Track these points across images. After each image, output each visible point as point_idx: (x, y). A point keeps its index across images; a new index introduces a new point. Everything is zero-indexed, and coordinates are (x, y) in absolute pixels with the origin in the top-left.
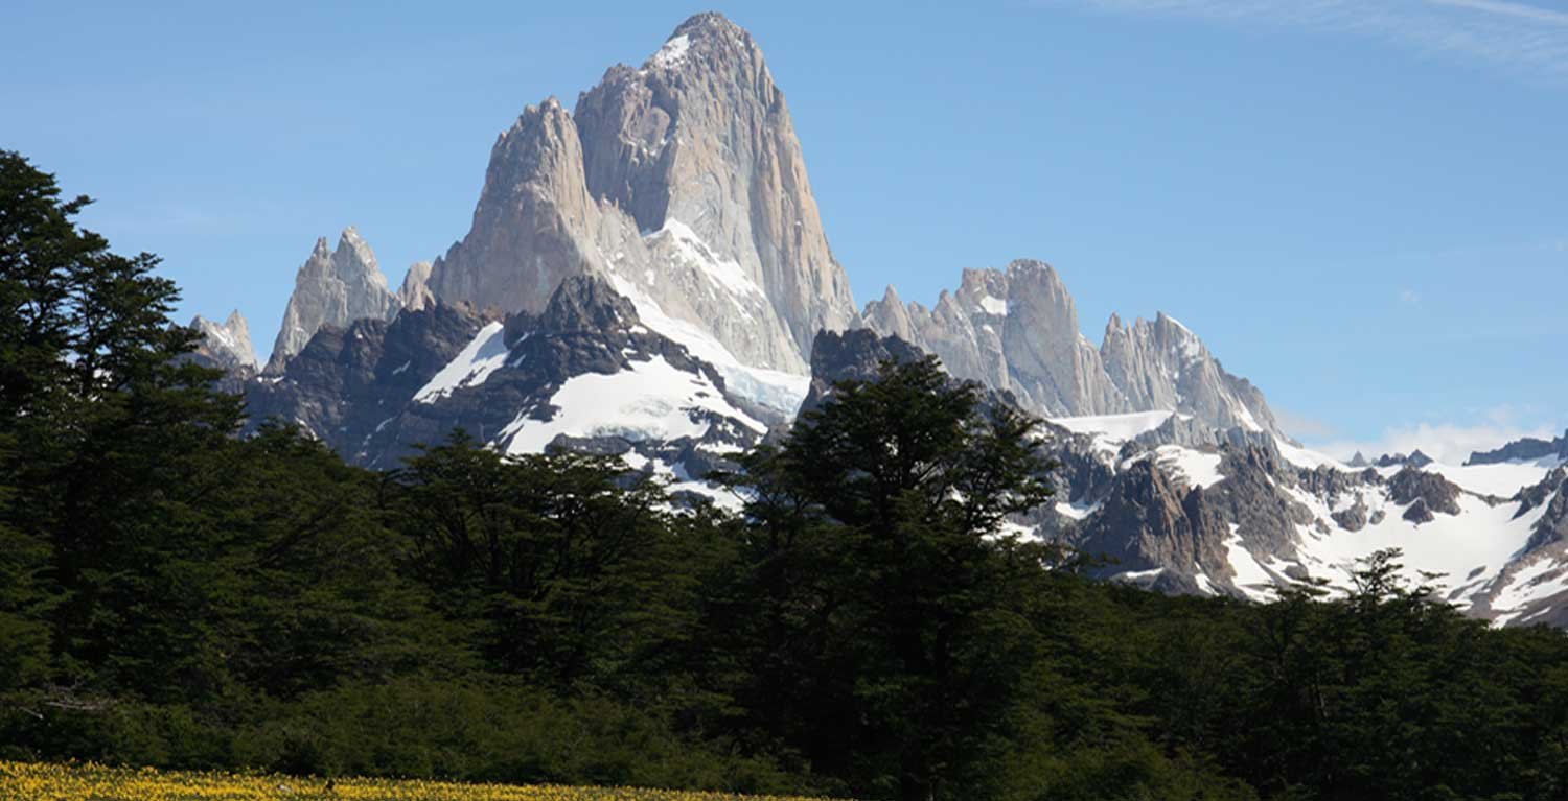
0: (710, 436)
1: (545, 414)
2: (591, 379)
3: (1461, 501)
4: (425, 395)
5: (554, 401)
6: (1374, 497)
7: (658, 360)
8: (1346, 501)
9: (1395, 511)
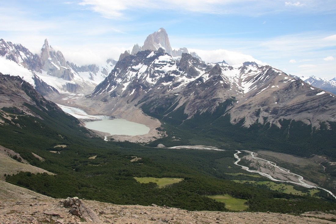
0: (172, 61)
1: (158, 59)
2: (161, 56)
3: (233, 68)
4: (147, 57)
5: (159, 58)
6: (227, 68)
7: (167, 55)
8: (225, 68)
9: (229, 69)
